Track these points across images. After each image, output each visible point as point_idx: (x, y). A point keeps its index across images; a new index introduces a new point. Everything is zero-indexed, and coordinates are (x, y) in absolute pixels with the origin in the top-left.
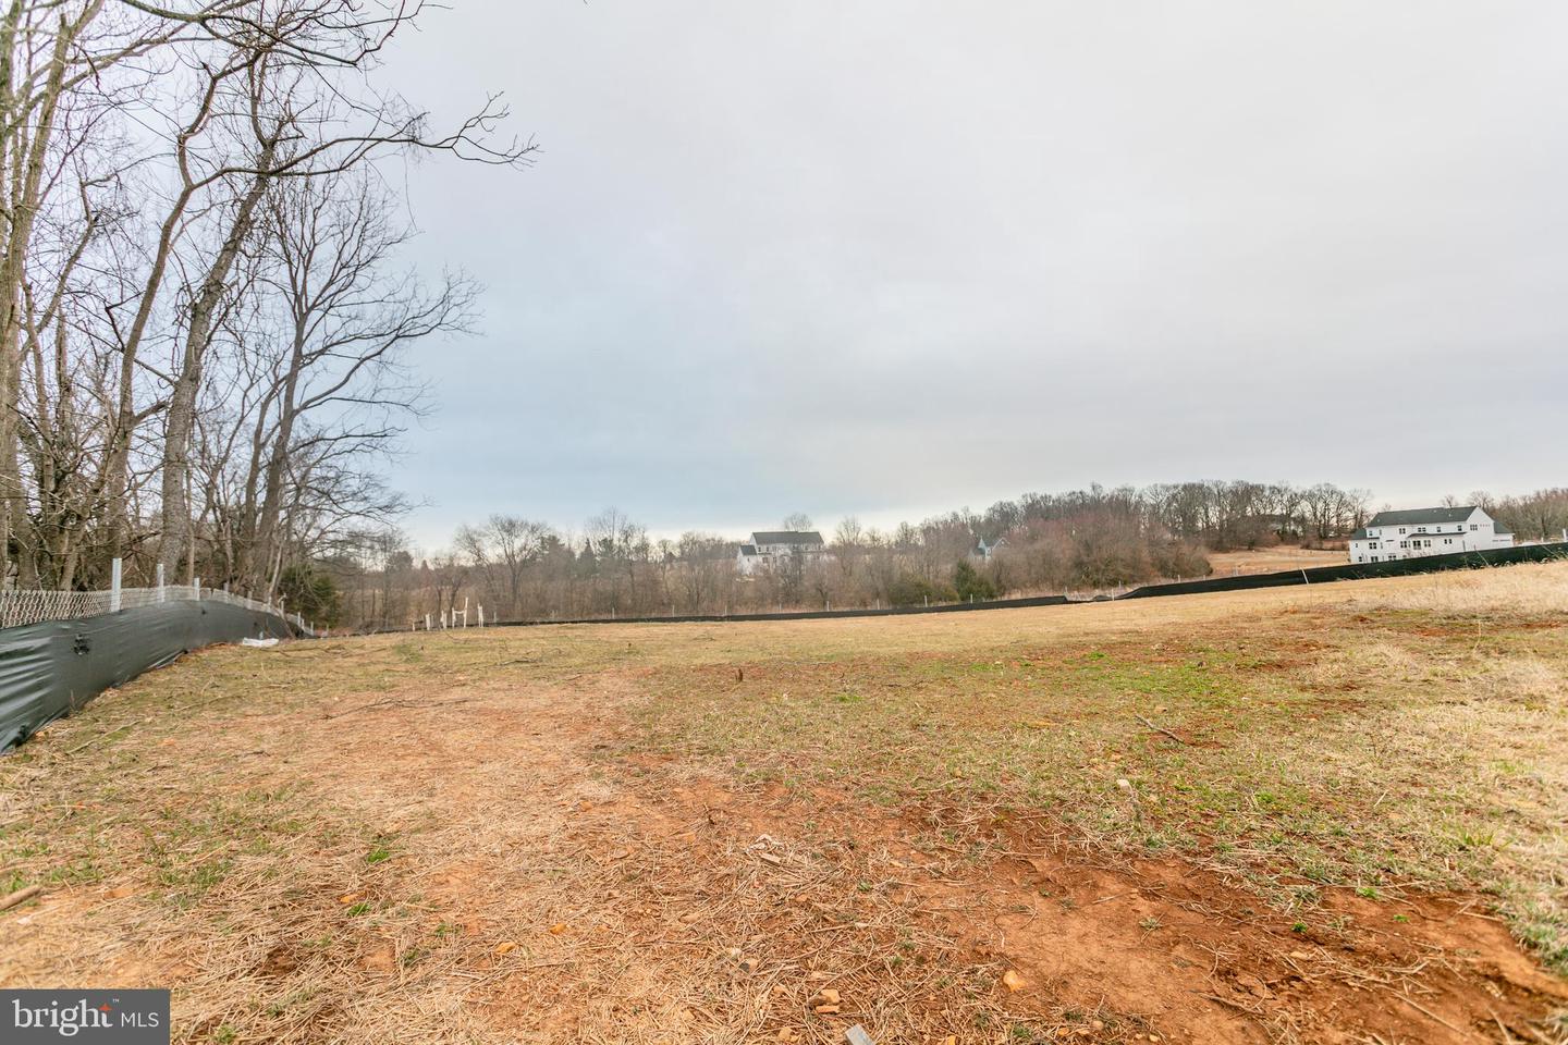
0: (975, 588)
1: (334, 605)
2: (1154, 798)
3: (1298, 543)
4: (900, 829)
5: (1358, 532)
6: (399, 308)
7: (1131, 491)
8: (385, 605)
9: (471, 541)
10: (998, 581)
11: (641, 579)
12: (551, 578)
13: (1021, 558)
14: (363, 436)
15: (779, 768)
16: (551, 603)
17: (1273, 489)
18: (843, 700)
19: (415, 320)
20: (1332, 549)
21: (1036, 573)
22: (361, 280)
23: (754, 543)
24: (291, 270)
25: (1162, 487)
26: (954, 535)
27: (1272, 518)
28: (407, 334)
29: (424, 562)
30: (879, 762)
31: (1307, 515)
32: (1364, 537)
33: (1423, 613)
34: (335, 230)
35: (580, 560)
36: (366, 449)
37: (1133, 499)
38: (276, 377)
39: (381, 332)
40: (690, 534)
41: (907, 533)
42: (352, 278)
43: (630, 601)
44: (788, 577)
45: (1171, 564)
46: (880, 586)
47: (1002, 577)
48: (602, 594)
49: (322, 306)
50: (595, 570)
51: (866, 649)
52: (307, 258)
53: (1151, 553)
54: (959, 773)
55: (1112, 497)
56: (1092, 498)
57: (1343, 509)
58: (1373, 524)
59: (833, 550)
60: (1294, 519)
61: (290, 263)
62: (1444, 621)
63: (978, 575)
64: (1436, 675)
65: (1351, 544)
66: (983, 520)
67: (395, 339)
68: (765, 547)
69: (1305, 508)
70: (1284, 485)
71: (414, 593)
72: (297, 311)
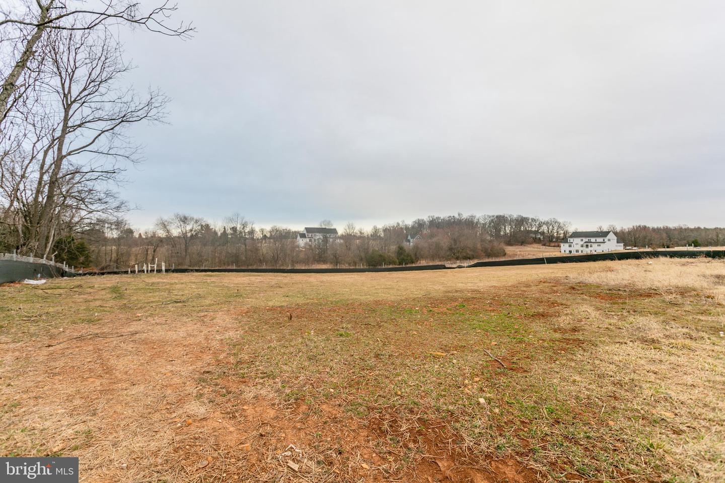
0: (405, 258)
1: (87, 257)
2: (497, 410)
3: (541, 243)
4: (368, 437)
5: (565, 240)
6: (123, 106)
7: (475, 217)
8: (117, 255)
9: (164, 225)
10: (416, 255)
11: (250, 248)
12: (205, 245)
13: (426, 245)
14: (102, 172)
15: (304, 389)
16: (205, 258)
17: (533, 220)
18: (341, 335)
19: (132, 113)
20: (554, 246)
21: (432, 252)
22: (102, 89)
23: (305, 232)
24: (61, 81)
25: (488, 216)
26: (397, 233)
27: (531, 232)
28: (128, 120)
29: (140, 234)
30: (358, 383)
31: (545, 231)
32: (567, 242)
33: (598, 287)
34: (88, 61)
35: (221, 236)
36: (104, 178)
37: (475, 221)
38: (53, 137)
39: (114, 117)
40: (275, 226)
41: (376, 231)
42: (97, 87)
43: (244, 258)
44: (321, 249)
45: (489, 250)
46: (363, 255)
47: (417, 253)
48: (230, 254)
49: (80, 101)
50: (227, 242)
51: (355, 297)
52: (71, 75)
53: (481, 245)
54: (399, 393)
55: (466, 219)
56: (458, 219)
57: (559, 230)
58: (571, 237)
59: (342, 237)
60: (540, 233)
61: (61, 76)
62: (608, 292)
63: (407, 252)
64: (610, 325)
65: (562, 245)
66: (410, 227)
67: (121, 122)
68: (310, 235)
69: (544, 228)
70: (537, 218)
71: (134, 250)
72: (65, 102)
